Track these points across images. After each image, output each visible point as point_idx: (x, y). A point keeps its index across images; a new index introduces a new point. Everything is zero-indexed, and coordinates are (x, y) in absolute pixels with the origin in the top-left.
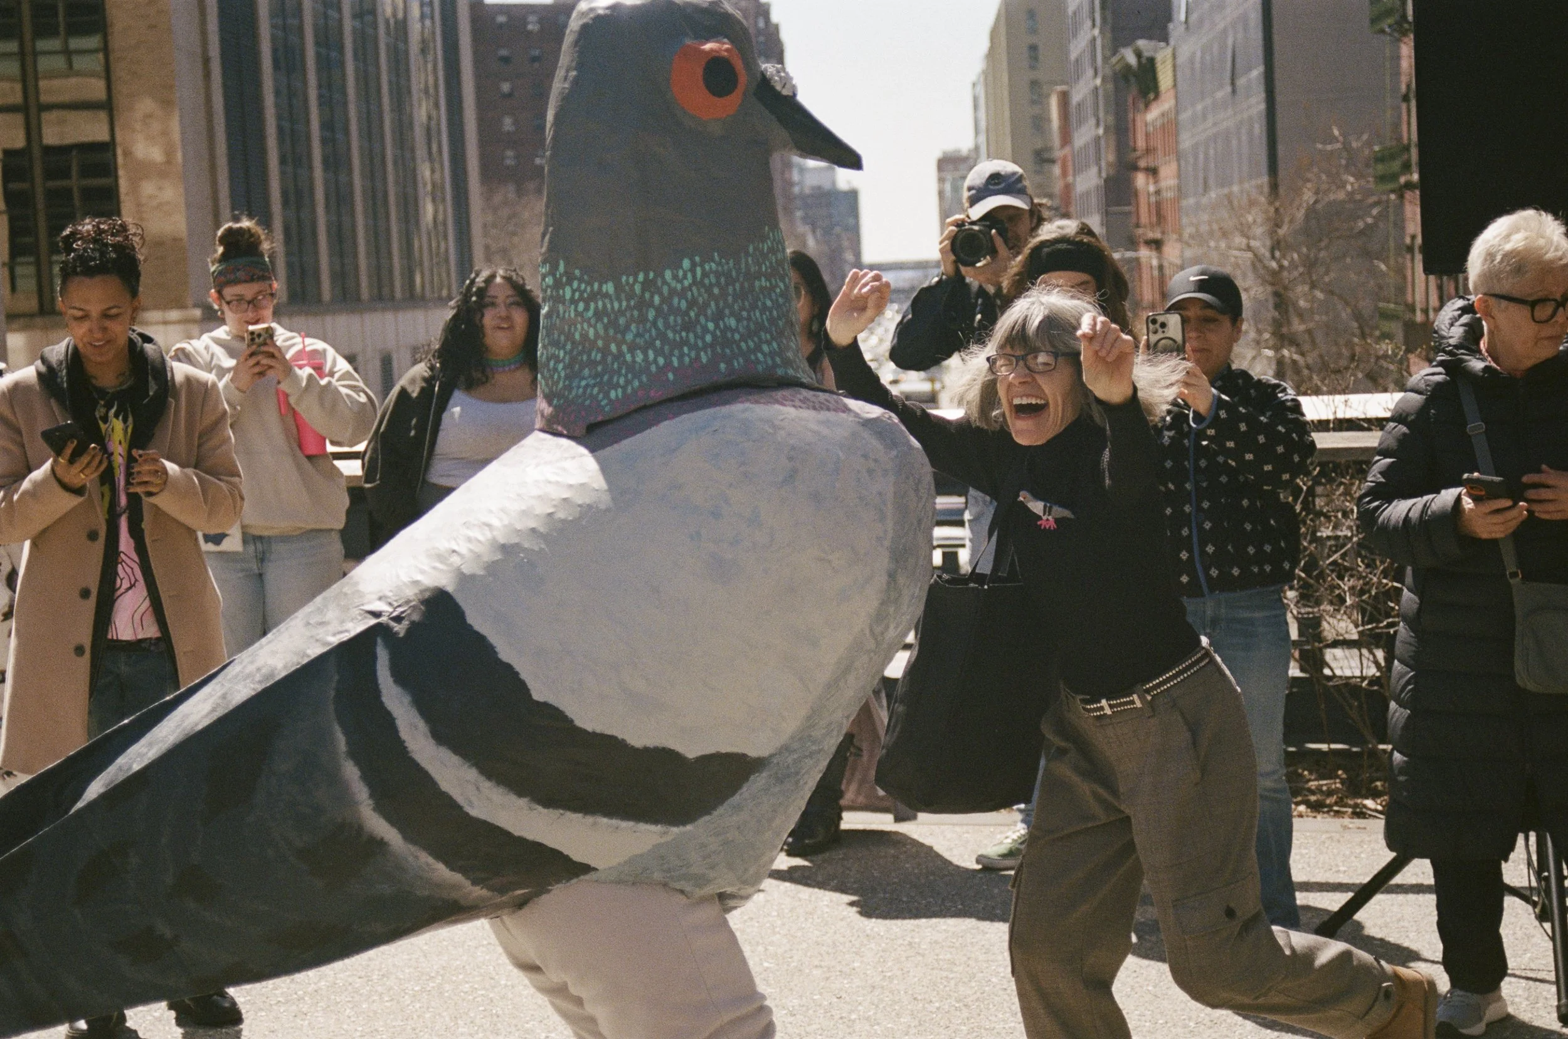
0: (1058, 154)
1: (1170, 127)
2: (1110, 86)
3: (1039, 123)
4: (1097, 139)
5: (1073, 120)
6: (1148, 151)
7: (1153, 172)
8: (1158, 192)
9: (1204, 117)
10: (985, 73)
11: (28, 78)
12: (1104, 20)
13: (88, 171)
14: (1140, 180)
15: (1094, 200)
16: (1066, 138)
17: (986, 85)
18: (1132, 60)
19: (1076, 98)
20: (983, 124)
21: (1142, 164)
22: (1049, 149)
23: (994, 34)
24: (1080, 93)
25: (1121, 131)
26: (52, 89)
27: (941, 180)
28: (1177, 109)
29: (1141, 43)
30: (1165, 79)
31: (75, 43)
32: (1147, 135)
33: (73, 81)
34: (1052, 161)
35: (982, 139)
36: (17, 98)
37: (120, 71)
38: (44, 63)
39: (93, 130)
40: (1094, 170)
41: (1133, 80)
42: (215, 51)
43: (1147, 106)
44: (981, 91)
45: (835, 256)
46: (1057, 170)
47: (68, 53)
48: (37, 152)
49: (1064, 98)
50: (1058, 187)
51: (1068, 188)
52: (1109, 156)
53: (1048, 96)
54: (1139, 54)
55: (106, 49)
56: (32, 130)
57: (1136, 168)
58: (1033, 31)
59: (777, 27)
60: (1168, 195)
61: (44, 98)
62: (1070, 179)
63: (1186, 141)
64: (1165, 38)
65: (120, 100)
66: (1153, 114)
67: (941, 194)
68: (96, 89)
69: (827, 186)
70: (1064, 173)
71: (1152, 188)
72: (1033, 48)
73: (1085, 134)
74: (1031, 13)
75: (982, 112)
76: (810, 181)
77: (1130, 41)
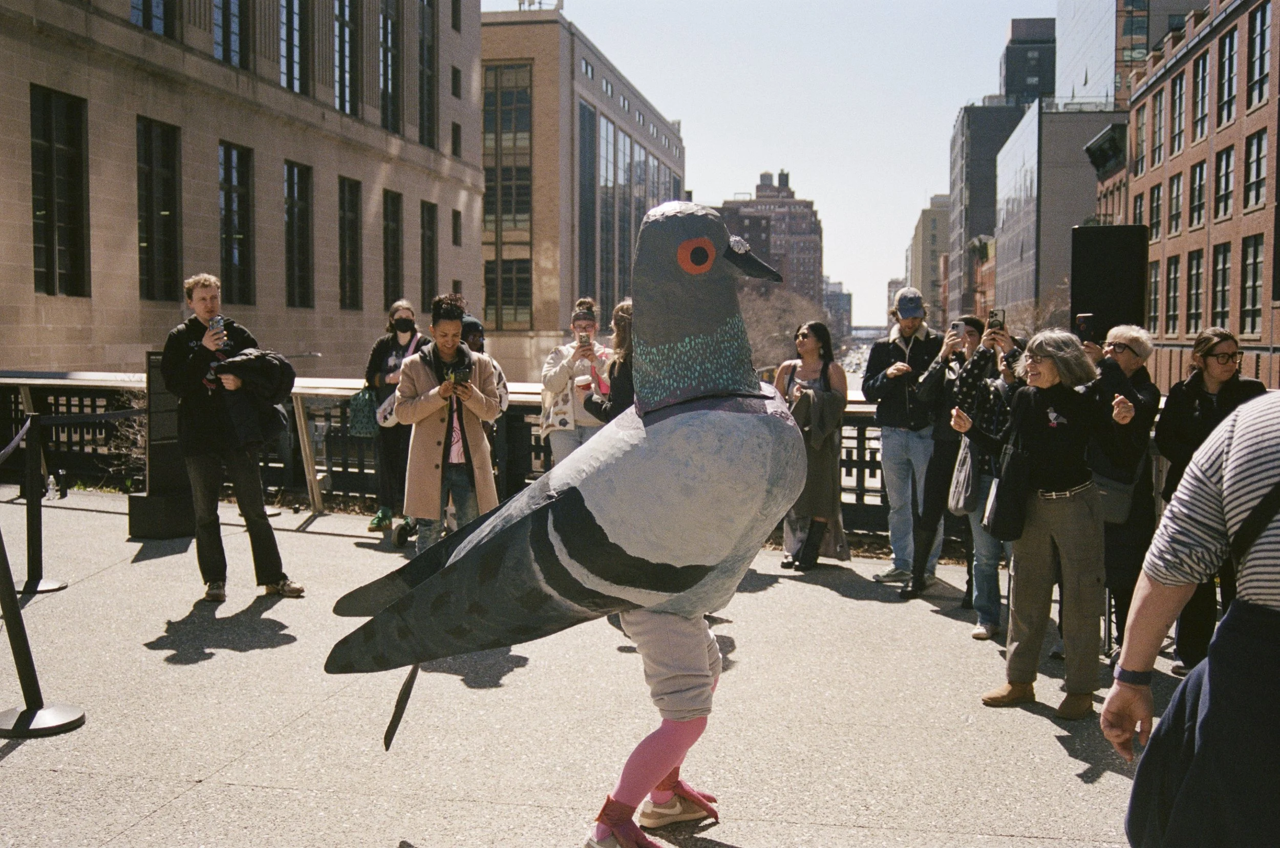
0: (942, 283)
1: (993, 273)
2: (967, 254)
3: (935, 269)
4: (960, 278)
5: (950, 269)
6: (982, 284)
7: (983, 293)
8: (985, 302)
9: (1008, 271)
10: (912, 245)
11: (498, 232)
12: (966, 224)
13: (520, 271)
14: (978, 296)
15: (957, 305)
16: (946, 276)
17: (912, 251)
18: (977, 243)
19: (951, 259)
20: (910, 268)
21: (979, 289)
22: (937, 281)
23: (917, 228)
24: (953, 257)
25: (971, 274)
26: (508, 236)
28: (996, 266)
29: (982, 236)
30: (991, 252)
31: (519, 217)
32: (982, 277)
33: (517, 233)
34: (939, 286)
35: (909, 274)
36: (493, 239)
37: (536, 229)
38: (506, 225)
39: (523, 254)
40: (957, 291)
41: (977, 252)
42: (577, 223)
43: (983, 263)
44: (909, 253)
45: (839, 322)
46: (941, 290)
47: (515, 221)
48: (499, 262)
49: (946, 260)
50: (941, 298)
51: (946, 298)
52: (965, 285)
53: (939, 257)
54: (980, 241)
55: (531, 220)
56: (498, 252)
57: (976, 291)
58: (935, 228)
59: (820, 222)
60: (989, 303)
61: (504, 240)
62: (946, 294)
63: (999, 281)
64: (992, 234)
65: (535, 242)
66: (985, 267)
68: (526, 237)
69: (837, 290)
70: (944, 292)
71: (983, 300)
72: (934, 237)
73: (955, 275)
74: (934, 221)
75: (909, 263)
76: (831, 289)
77: (977, 235)
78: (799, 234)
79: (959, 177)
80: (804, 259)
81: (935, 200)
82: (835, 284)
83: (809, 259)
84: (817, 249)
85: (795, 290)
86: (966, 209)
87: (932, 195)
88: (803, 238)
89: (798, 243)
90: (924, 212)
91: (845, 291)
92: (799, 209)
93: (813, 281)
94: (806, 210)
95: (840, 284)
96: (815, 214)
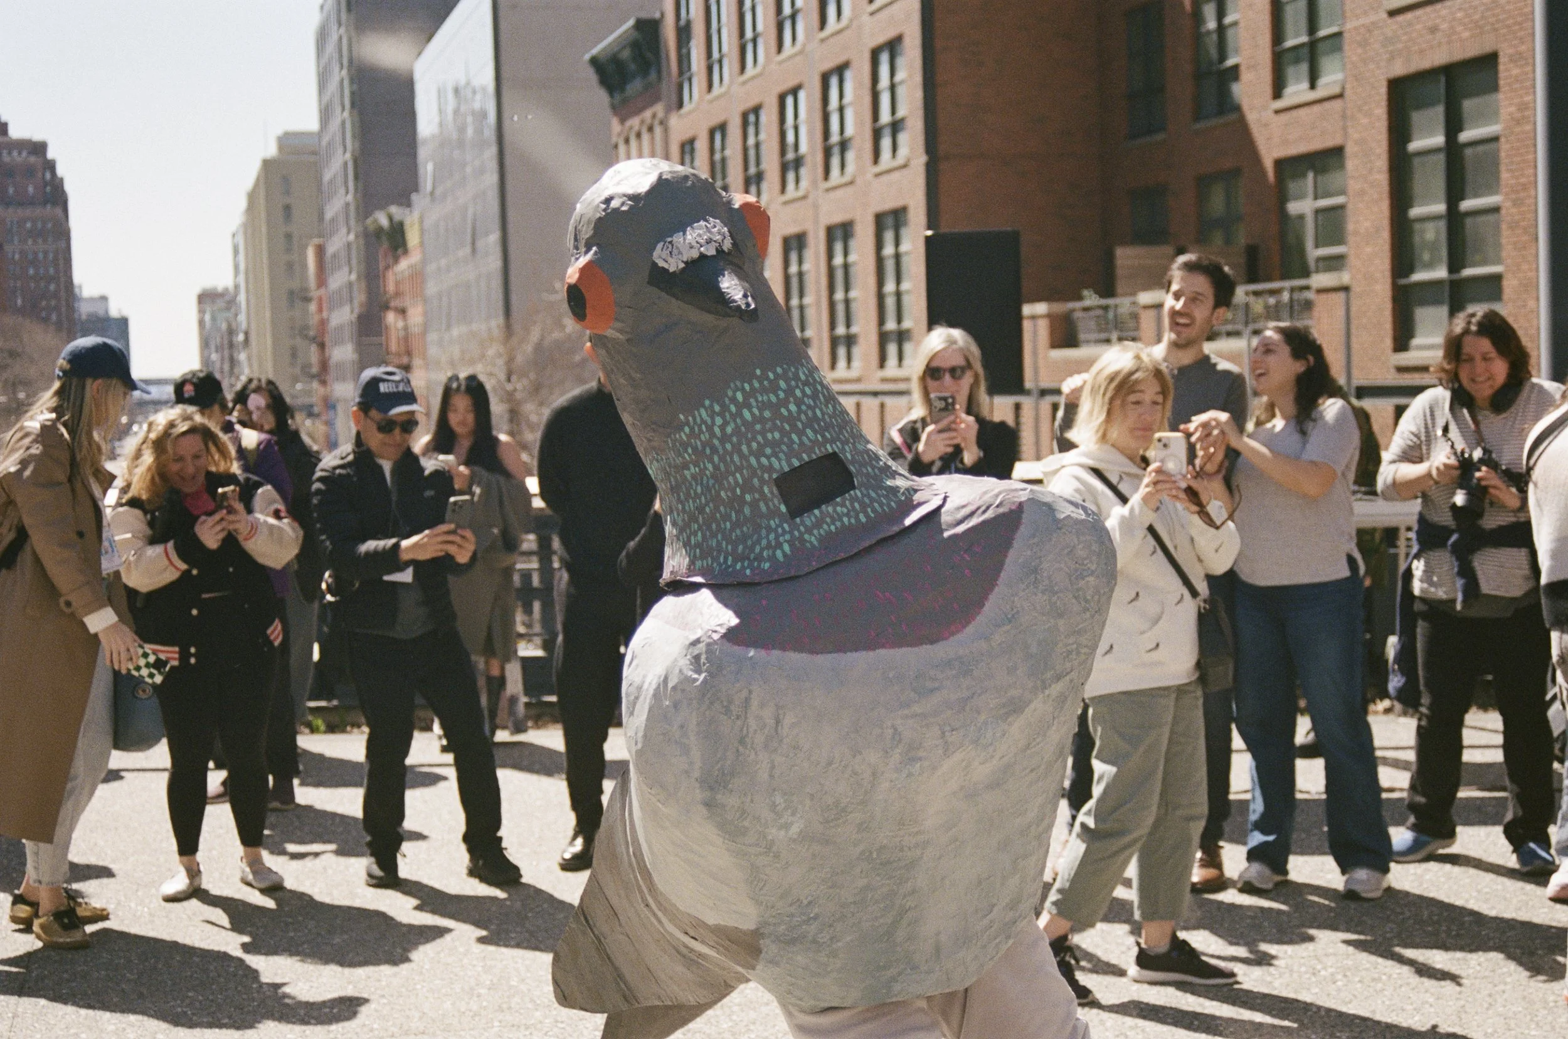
0: (315, 293)
1: (418, 276)
2: (362, 241)
3: (293, 268)
4: (350, 284)
5: (328, 266)
6: (398, 294)
7: (403, 312)
8: (406, 328)
9: (448, 270)
10: (245, 225)
12: (356, 189)
14: (391, 317)
15: (347, 333)
16: (322, 282)
17: (245, 233)
18: (384, 222)
19: (331, 250)
20: (242, 267)
21: (392, 304)
22: (306, 289)
24: (335, 245)
25: (372, 277)
27: (202, 311)
28: (424, 261)
29: (394, 209)
30: (413, 238)
32: (397, 283)
34: (309, 300)
35: (241, 279)
40: (347, 309)
41: (384, 238)
43: (396, 260)
44: (240, 240)
46: (313, 307)
49: (320, 251)
50: (314, 320)
51: (323, 323)
52: (360, 297)
53: (305, 247)
54: (391, 218)
57: (386, 307)
58: (287, 193)
59: (62, 180)
60: (415, 330)
62: (325, 314)
63: (432, 288)
64: (409, 205)
66: (404, 265)
67: (201, 323)
69: (101, 313)
70: (320, 310)
71: (400, 324)
72: (287, 208)
73: (339, 279)
74: (286, 179)
75: (241, 257)
76: (84, 310)
77: (382, 207)
78: (21, 204)
79: (337, 101)
80: (36, 254)
81: (287, 141)
82: (92, 300)
83: (46, 253)
84: (63, 234)
85: (21, 312)
86: (356, 161)
87: (280, 132)
88: (28, 212)
89: (21, 222)
90: (267, 164)
91: (114, 312)
92: (18, 158)
93: (56, 295)
94: (32, 159)
95: (104, 299)
96: (51, 166)
